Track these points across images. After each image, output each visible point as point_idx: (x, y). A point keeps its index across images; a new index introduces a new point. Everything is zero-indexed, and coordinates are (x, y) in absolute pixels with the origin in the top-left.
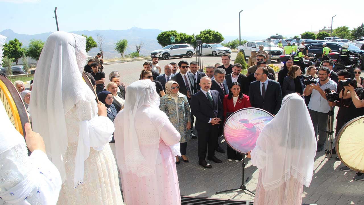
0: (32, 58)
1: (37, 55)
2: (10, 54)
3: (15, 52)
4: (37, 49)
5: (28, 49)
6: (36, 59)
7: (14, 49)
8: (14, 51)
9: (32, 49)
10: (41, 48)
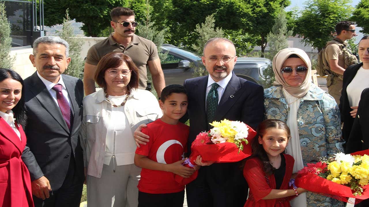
0: (304, 38)
1: (321, 33)
2: (252, 21)
3: (265, 20)
4: (323, 15)
5: (300, 15)
6: (313, 42)
7: (266, 11)
8: (266, 15)
9: (311, 15)
10: (335, 13)
